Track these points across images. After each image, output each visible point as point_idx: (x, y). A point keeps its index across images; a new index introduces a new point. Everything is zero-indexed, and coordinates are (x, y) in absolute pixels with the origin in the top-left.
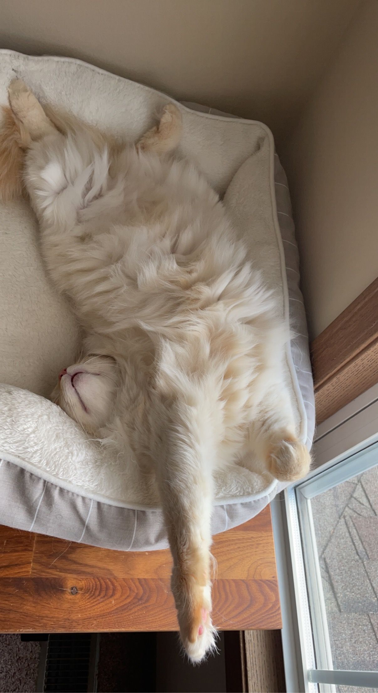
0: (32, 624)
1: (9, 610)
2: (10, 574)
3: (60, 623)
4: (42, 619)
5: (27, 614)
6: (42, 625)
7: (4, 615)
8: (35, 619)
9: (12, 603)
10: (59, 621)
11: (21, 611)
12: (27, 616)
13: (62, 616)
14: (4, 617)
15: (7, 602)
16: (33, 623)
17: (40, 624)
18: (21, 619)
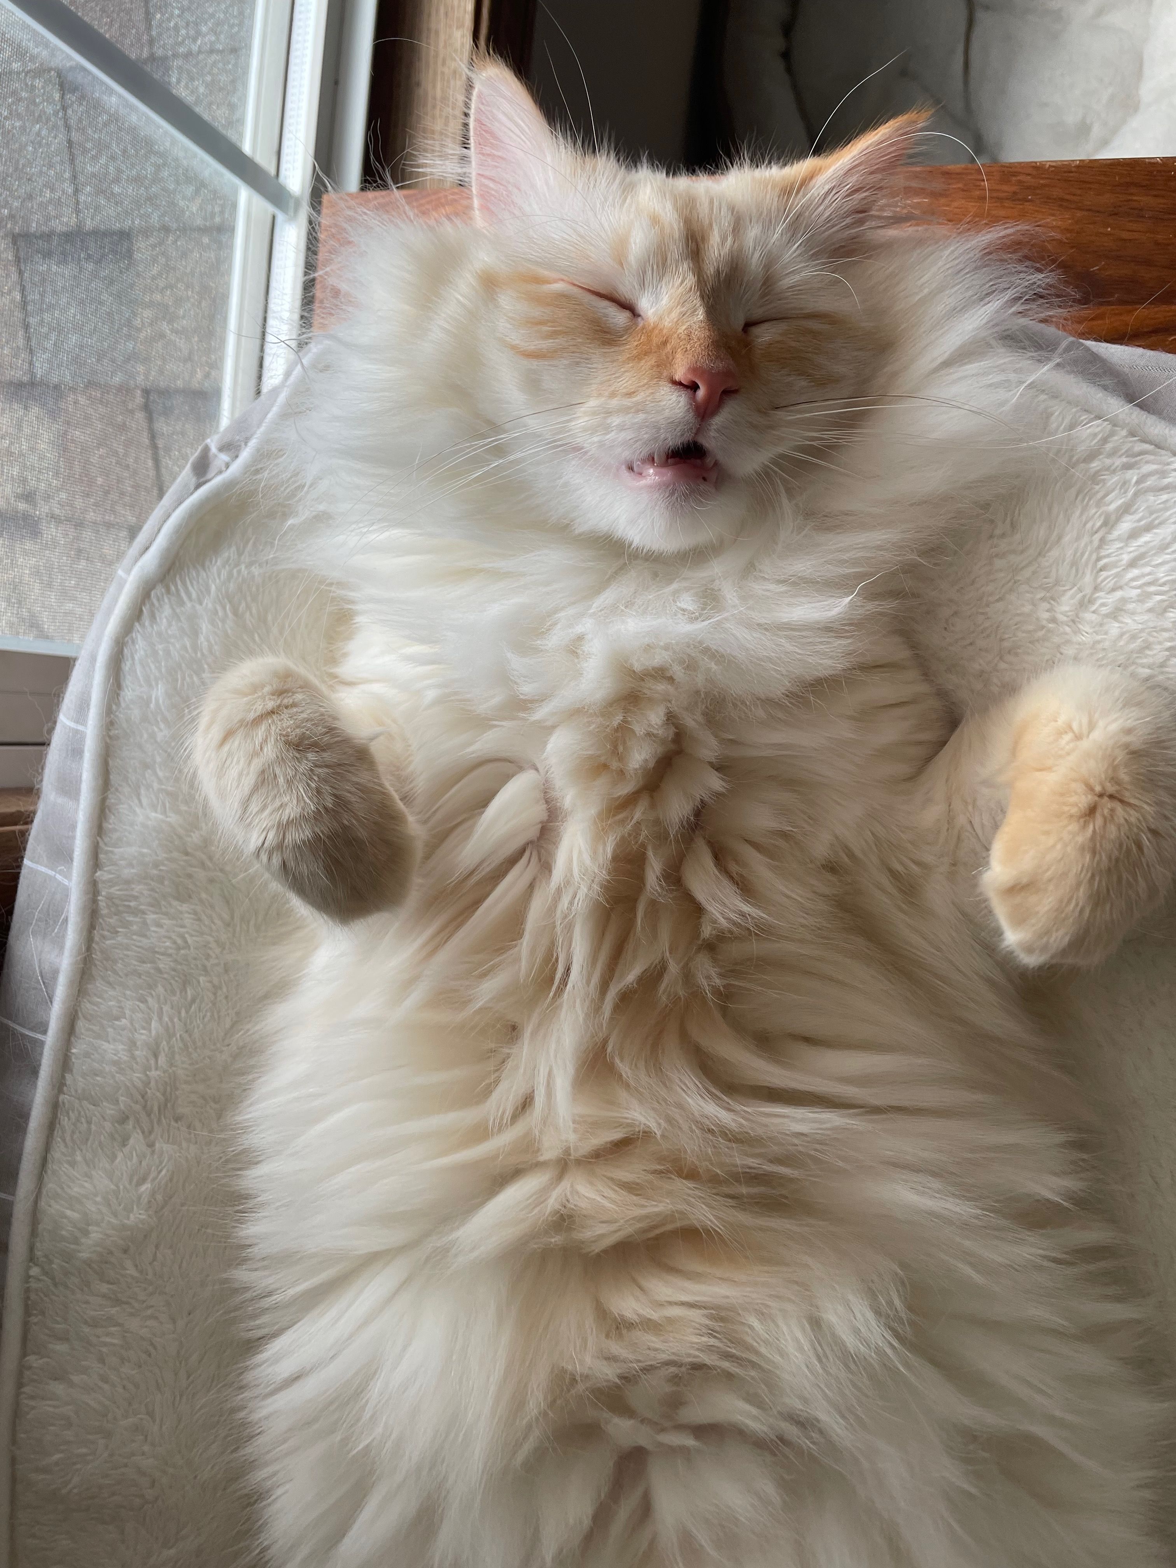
0: (1042, 178)
1: (1116, 214)
2: (1121, 314)
3: (960, 185)
4: (1015, 193)
5: (1061, 206)
6: (1014, 178)
7: (1129, 200)
8: (1038, 191)
9: (1109, 234)
10: (963, 190)
11: (1079, 214)
12: (1062, 199)
13: (956, 204)
14: (1132, 194)
15: (1125, 235)
16: (1042, 182)
17: (1020, 181)
18: (1079, 192)
